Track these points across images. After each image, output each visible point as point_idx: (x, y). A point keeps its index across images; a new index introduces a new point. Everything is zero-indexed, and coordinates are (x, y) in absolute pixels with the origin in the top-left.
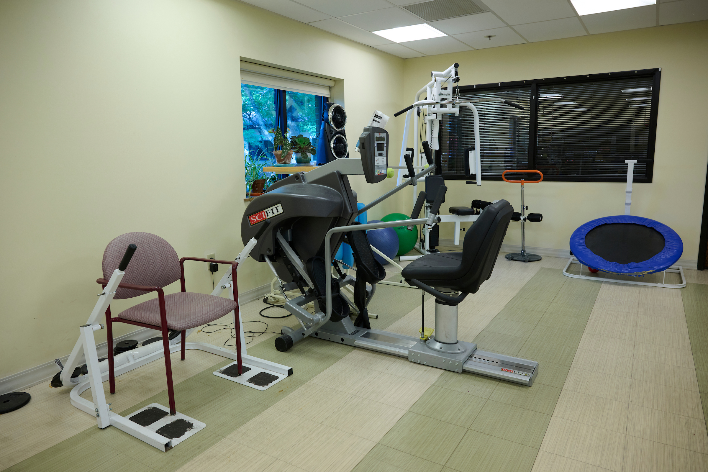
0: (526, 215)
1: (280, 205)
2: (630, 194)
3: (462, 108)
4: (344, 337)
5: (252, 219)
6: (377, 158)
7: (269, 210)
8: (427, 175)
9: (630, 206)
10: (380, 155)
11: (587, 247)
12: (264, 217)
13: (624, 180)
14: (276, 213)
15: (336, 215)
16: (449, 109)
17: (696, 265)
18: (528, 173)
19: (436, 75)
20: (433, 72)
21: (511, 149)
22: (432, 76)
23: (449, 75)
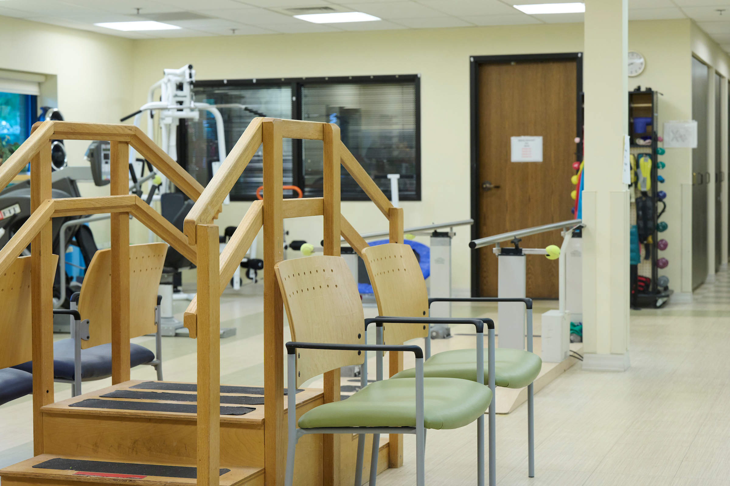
1: (17, 205)
7: (6, 211)
10: (107, 163)
12: (1, 217)
14: (13, 213)
20: (166, 70)
22: (164, 73)
23: (183, 75)
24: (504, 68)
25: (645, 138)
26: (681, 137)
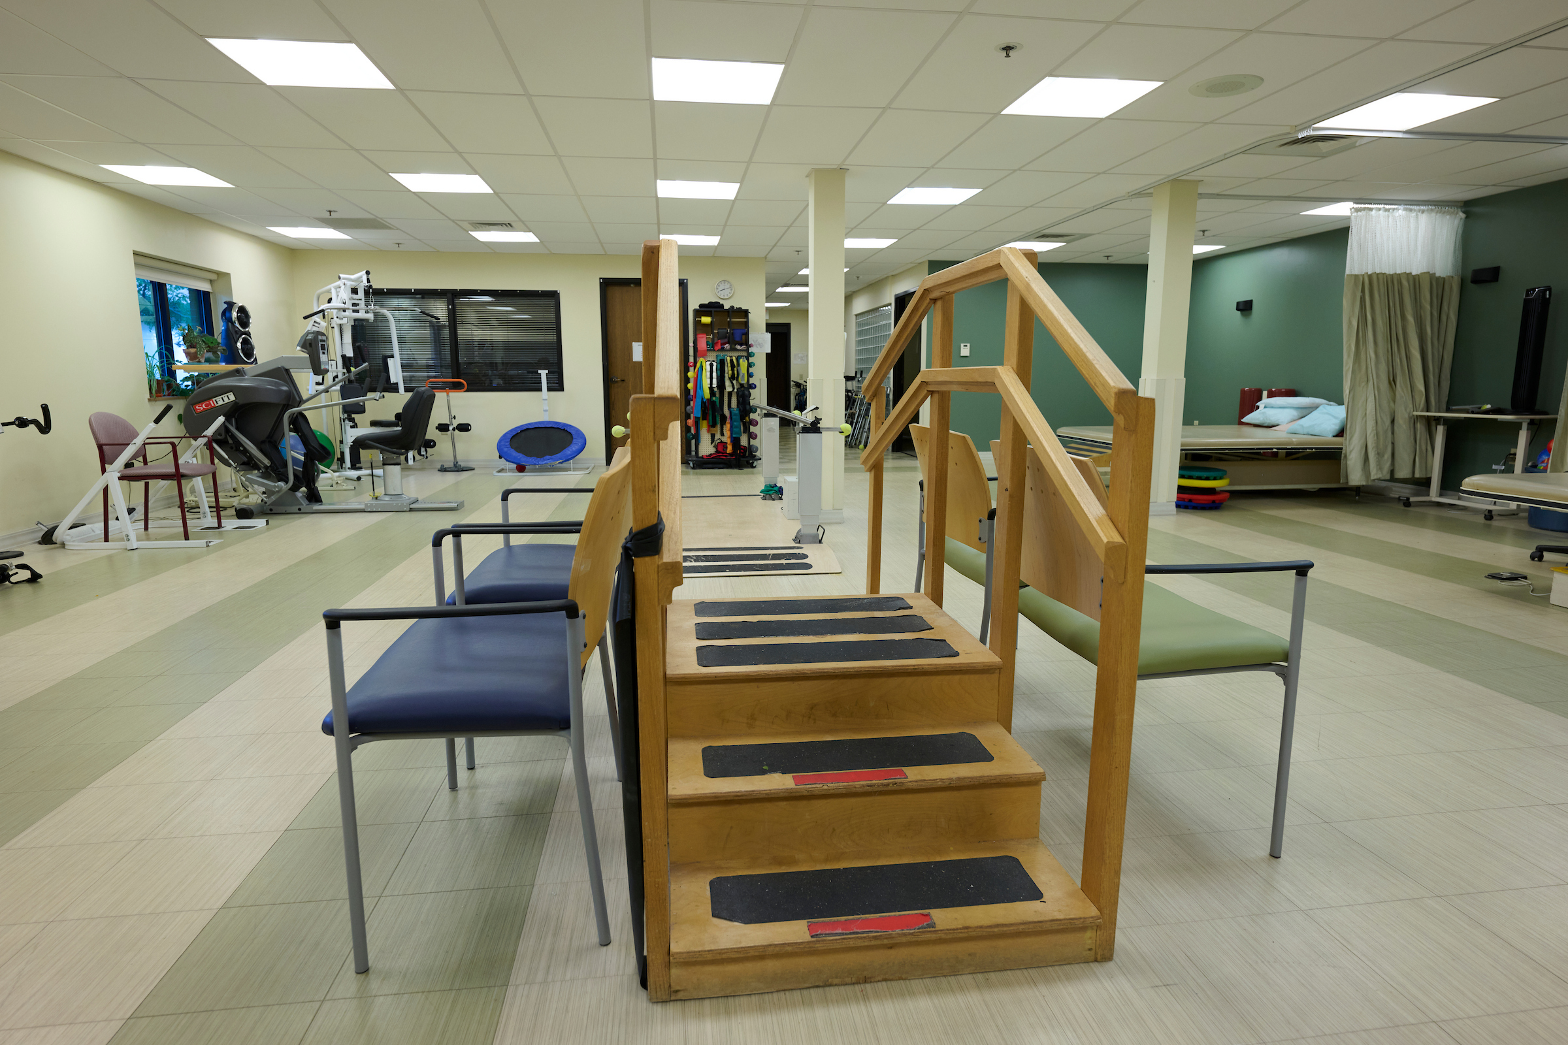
0: (455, 425)
1: (231, 393)
2: (546, 402)
3: (376, 315)
4: (300, 507)
5: (197, 407)
6: (321, 355)
7: (219, 399)
8: (340, 384)
9: (547, 413)
10: (324, 353)
11: (512, 448)
12: (213, 405)
13: (540, 390)
14: (226, 400)
15: (284, 403)
16: (361, 315)
17: (605, 462)
18: (453, 382)
19: (344, 279)
20: (341, 275)
21: (432, 359)
22: (340, 278)
23: (359, 280)
24: (625, 289)
25: (741, 345)
26: (759, 344)
